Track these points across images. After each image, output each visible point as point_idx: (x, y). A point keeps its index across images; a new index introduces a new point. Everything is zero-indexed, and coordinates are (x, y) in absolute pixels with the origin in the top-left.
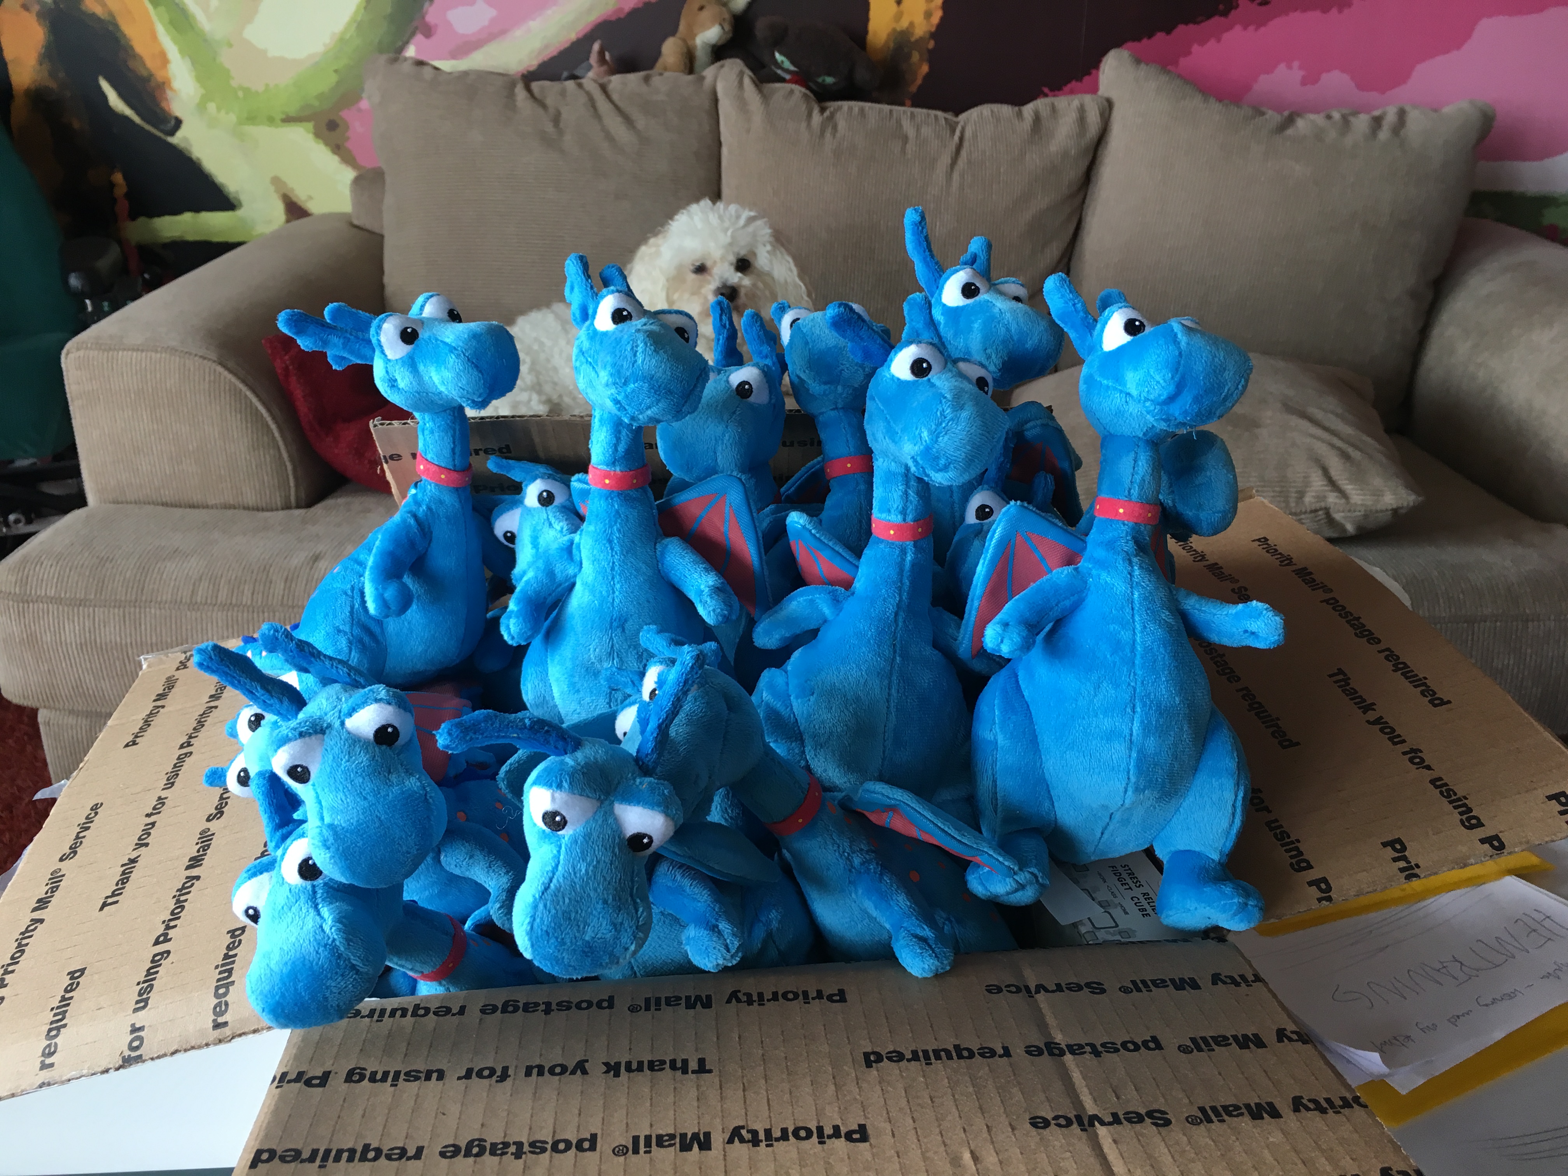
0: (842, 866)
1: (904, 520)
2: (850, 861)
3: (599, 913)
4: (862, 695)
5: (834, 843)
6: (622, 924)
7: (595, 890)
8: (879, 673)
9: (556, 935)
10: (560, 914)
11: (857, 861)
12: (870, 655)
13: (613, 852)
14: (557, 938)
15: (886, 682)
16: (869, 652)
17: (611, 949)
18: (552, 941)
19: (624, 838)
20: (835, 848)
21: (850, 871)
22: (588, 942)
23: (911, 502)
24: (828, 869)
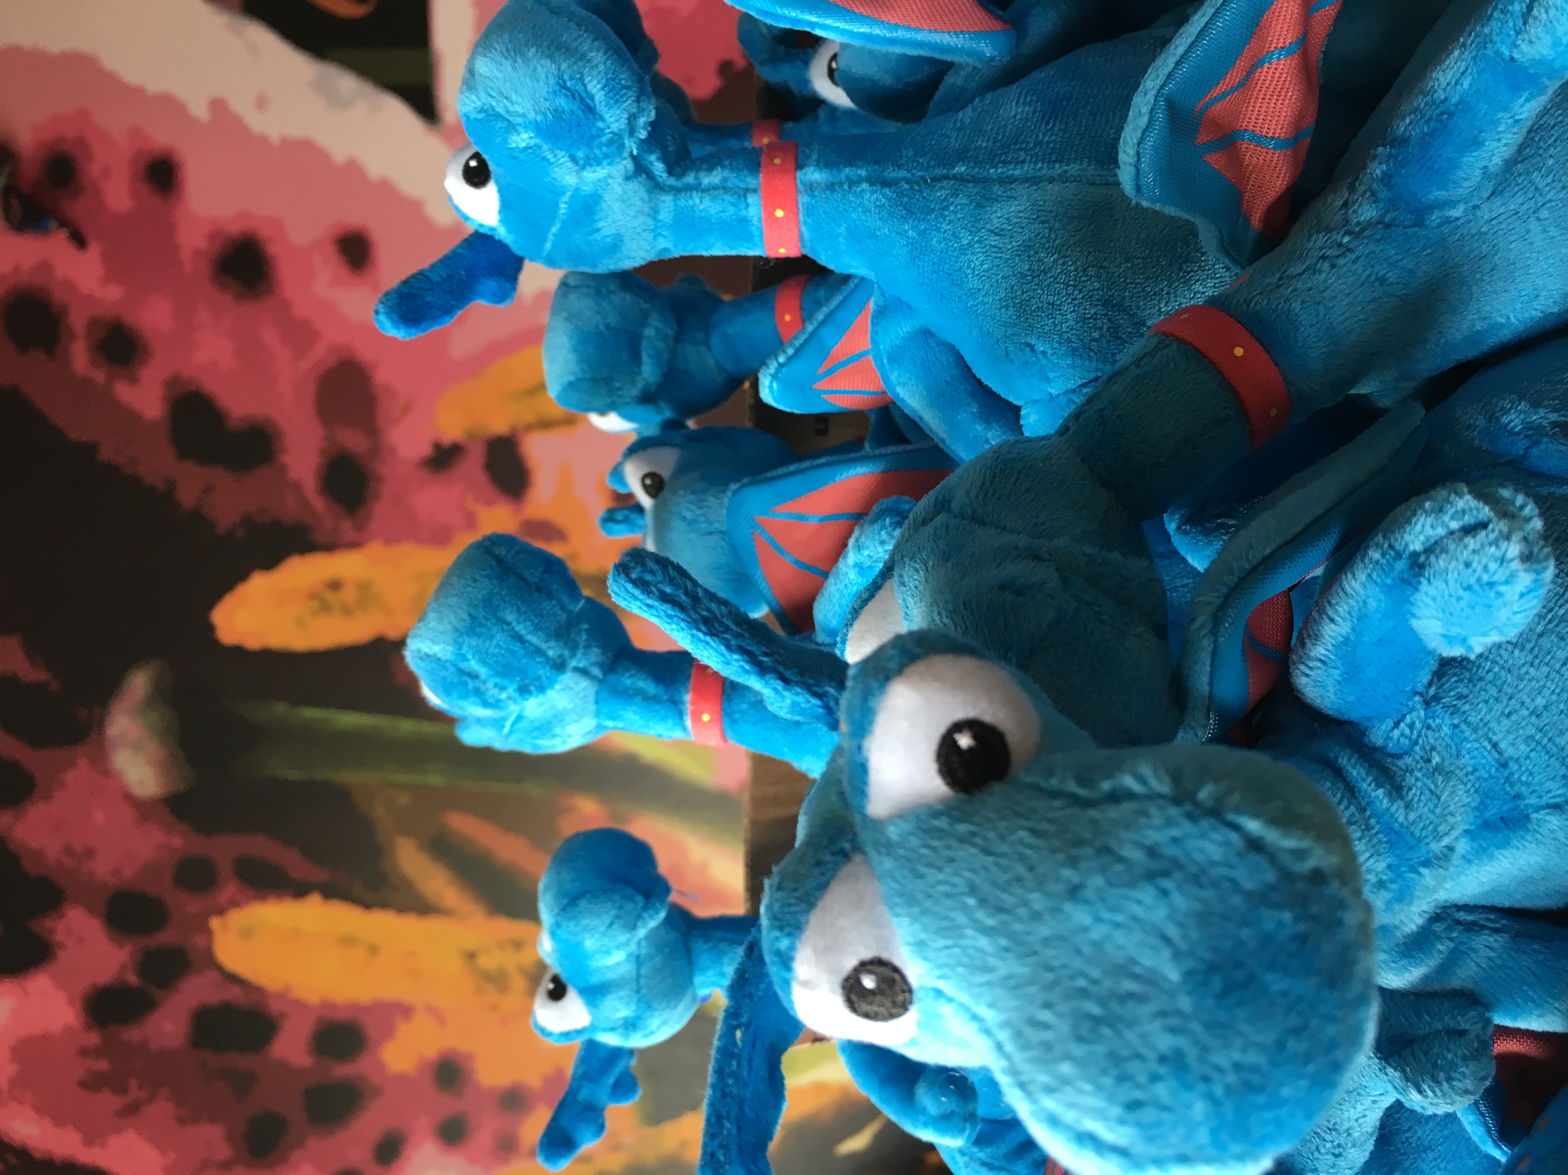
0: (1372, 247)
1: (755, 191)
2: (1362, 231)
3: (1099, 920)
4: (1021, 238)
5: (1313, 270)
6: (1152, 852)
7: (1036, 916)
8: (979, 206)
9: (1142, 1079)
10: (1078, 1050)
11: (1367, 212)
12: (944, 226)
13: (962, 840)
14: (1155, 1078)
15: (997, 190)
16: (938, 229)
17: (1236, 900)
18: (1161, 1091)
19: (945, 801)
20: (1326, 265)
21: (1388, 226)
22: (1188, 975)
23: (725, 180)
24: (1382, 280)
